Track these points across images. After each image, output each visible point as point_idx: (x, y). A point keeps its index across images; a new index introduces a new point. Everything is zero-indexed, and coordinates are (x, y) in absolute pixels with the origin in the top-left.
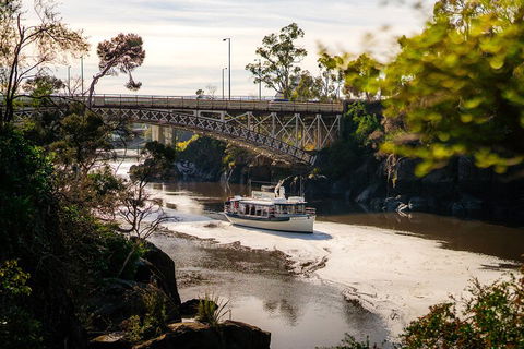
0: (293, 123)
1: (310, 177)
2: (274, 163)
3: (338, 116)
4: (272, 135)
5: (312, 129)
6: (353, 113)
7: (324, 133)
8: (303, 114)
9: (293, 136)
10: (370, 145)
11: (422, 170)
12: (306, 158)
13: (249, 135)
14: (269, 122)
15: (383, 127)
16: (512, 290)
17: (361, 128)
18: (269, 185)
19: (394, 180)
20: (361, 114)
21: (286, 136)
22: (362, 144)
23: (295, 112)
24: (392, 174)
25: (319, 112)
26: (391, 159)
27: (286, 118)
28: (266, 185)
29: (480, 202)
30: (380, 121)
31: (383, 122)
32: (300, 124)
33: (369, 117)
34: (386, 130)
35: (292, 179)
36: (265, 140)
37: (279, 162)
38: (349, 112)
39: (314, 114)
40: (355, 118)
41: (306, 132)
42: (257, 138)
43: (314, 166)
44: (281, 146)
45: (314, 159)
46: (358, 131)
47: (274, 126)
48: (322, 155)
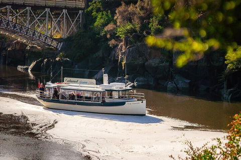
0: (44, 16)
1: (57, 59)
2: (28, 48)
3: (80, 12)
4: (27, 25)
5: (59, 21)
6: (92, 9)
7: (69, 25)
8: (53, 9)
9: (44, 26)
10: (105, 35)
11: (181, 61)
12: (54, 44)
13: (8, 24)
14: (24, 14)
15: (116, 21)
16: (218, 151)
17: (99, 22)
18: (24, 65)
19: (123, 63)
20: (98, 10)
21: (39, 26)
22: (99, 34)
23: (45, 7)
24: (122, 59)
25: (66, 8)
26: (121, 47)
27: (39, 11)
28: (21, 65)
29: (188, 81)
30: (113, 16)
31: (115, 18)
32: (50, 17)
33: (105, 13)
34: (118, 24)
35: (42, 61)
36: (21, 29)
37: (32, 47)
38: (90, 9)
39: (61, 9)
40: (94, 13)
41: (54, 24)
42: (15, 27)
43: (61, 51)
44: (34, 34)
45: (60, 45)
46: (96, 24)
47: (29, 18)
48: (67, 42)
